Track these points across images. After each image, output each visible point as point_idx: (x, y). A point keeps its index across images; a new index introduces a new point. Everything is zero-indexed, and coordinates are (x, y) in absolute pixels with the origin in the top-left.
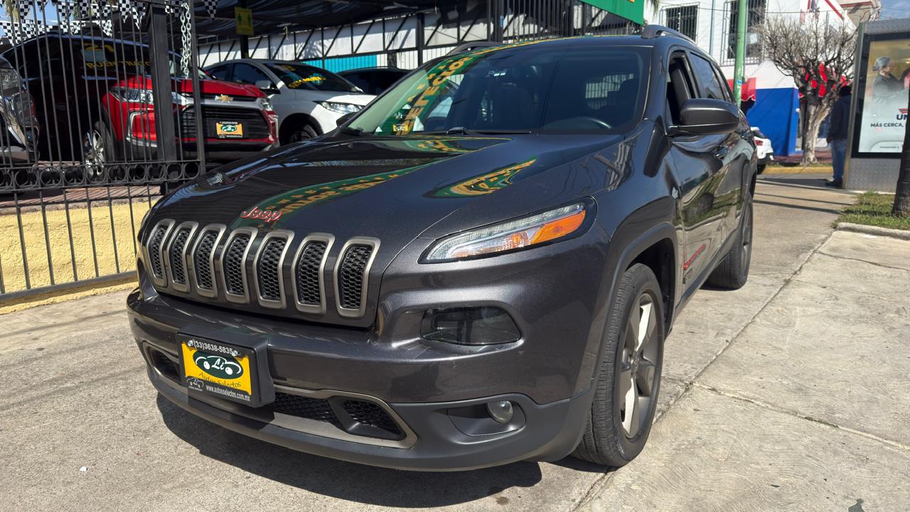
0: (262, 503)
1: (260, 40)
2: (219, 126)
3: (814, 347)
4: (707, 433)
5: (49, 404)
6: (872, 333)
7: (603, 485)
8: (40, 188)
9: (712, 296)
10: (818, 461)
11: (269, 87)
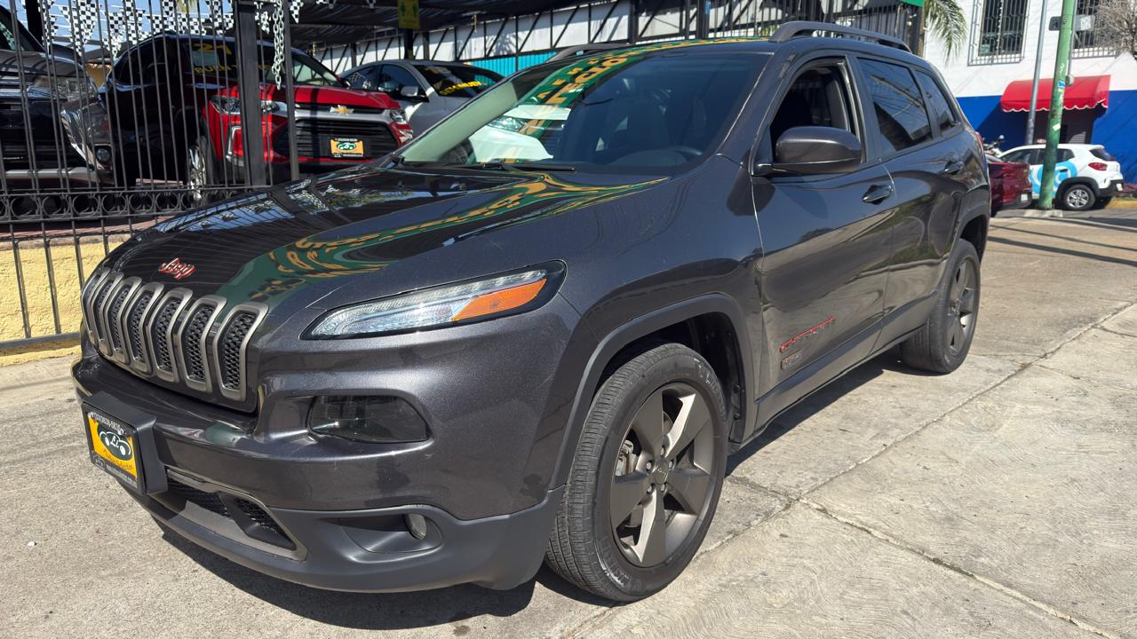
0: (192, 603)
1: (445, 32)
2: (334, 144)
3: (1009, 462)
4: (780, 568)
5: (43, 466)
6: (1110, 448)
7: (598, 623)
8: (129, 215)
9: (904, 382)
10: (914, 619)
11: (416, 94)
